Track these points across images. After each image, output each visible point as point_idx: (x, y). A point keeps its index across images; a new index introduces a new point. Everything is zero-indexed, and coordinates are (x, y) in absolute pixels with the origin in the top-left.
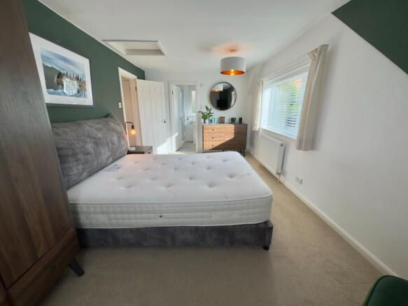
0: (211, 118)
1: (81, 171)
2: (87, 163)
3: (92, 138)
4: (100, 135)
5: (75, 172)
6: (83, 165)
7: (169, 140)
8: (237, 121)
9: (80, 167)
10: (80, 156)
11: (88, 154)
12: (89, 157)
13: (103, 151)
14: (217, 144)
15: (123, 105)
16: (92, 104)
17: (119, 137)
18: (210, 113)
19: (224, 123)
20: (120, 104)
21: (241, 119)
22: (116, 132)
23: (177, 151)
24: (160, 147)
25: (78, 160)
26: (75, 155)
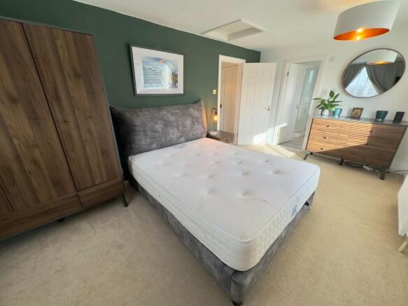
0: (333, 109)
1: (149, 143)
2: (154, 138)
3: (164, 120)
4: (172, 119)
5: (144, 143)
6: (150, 139)
7: (271, 130)
8: (390, 117)
9: (148, 140)
10: (149, 133)
11: (156, 132)
12: (156, 134)
13: (171, 131)
14: (328, 147)
15: (219, 91)
16: (182, 92)
17: (193, 122)
18: (333, 101)
19: (358, 118)
20: (215, 91)
21: (399, 116)
22: (192, 117)
23: (280, 144)
24: (257, 136)
25: (146, 135)
26: (145, 131)
